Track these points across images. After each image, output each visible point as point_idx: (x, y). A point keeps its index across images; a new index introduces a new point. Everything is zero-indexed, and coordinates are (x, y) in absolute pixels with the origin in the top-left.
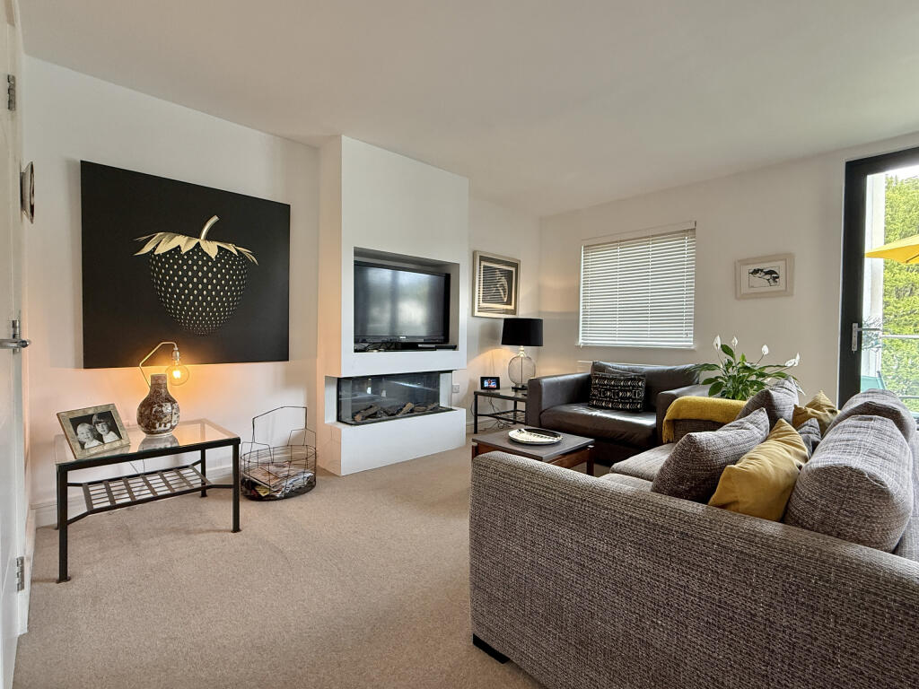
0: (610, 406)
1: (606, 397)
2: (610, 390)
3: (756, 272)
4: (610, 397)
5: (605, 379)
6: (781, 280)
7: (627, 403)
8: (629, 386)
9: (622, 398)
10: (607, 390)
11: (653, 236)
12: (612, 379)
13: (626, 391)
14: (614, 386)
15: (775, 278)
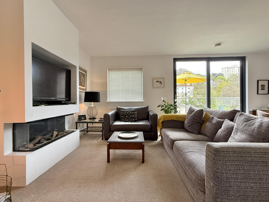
0: (128, 120)
1: (126, 118)
2: (127, 115)
3: (157, 81)
4: (127, 118)
5: (125, 112)
6: (163, 84)
7: (133, 119)
8: (133, 114)
9: (131, 117)
10: (126, 115)
11: (131, 69)
12: (127, 112)
13: (132, 115)
14: (128, 114)
15: (161, 83)
